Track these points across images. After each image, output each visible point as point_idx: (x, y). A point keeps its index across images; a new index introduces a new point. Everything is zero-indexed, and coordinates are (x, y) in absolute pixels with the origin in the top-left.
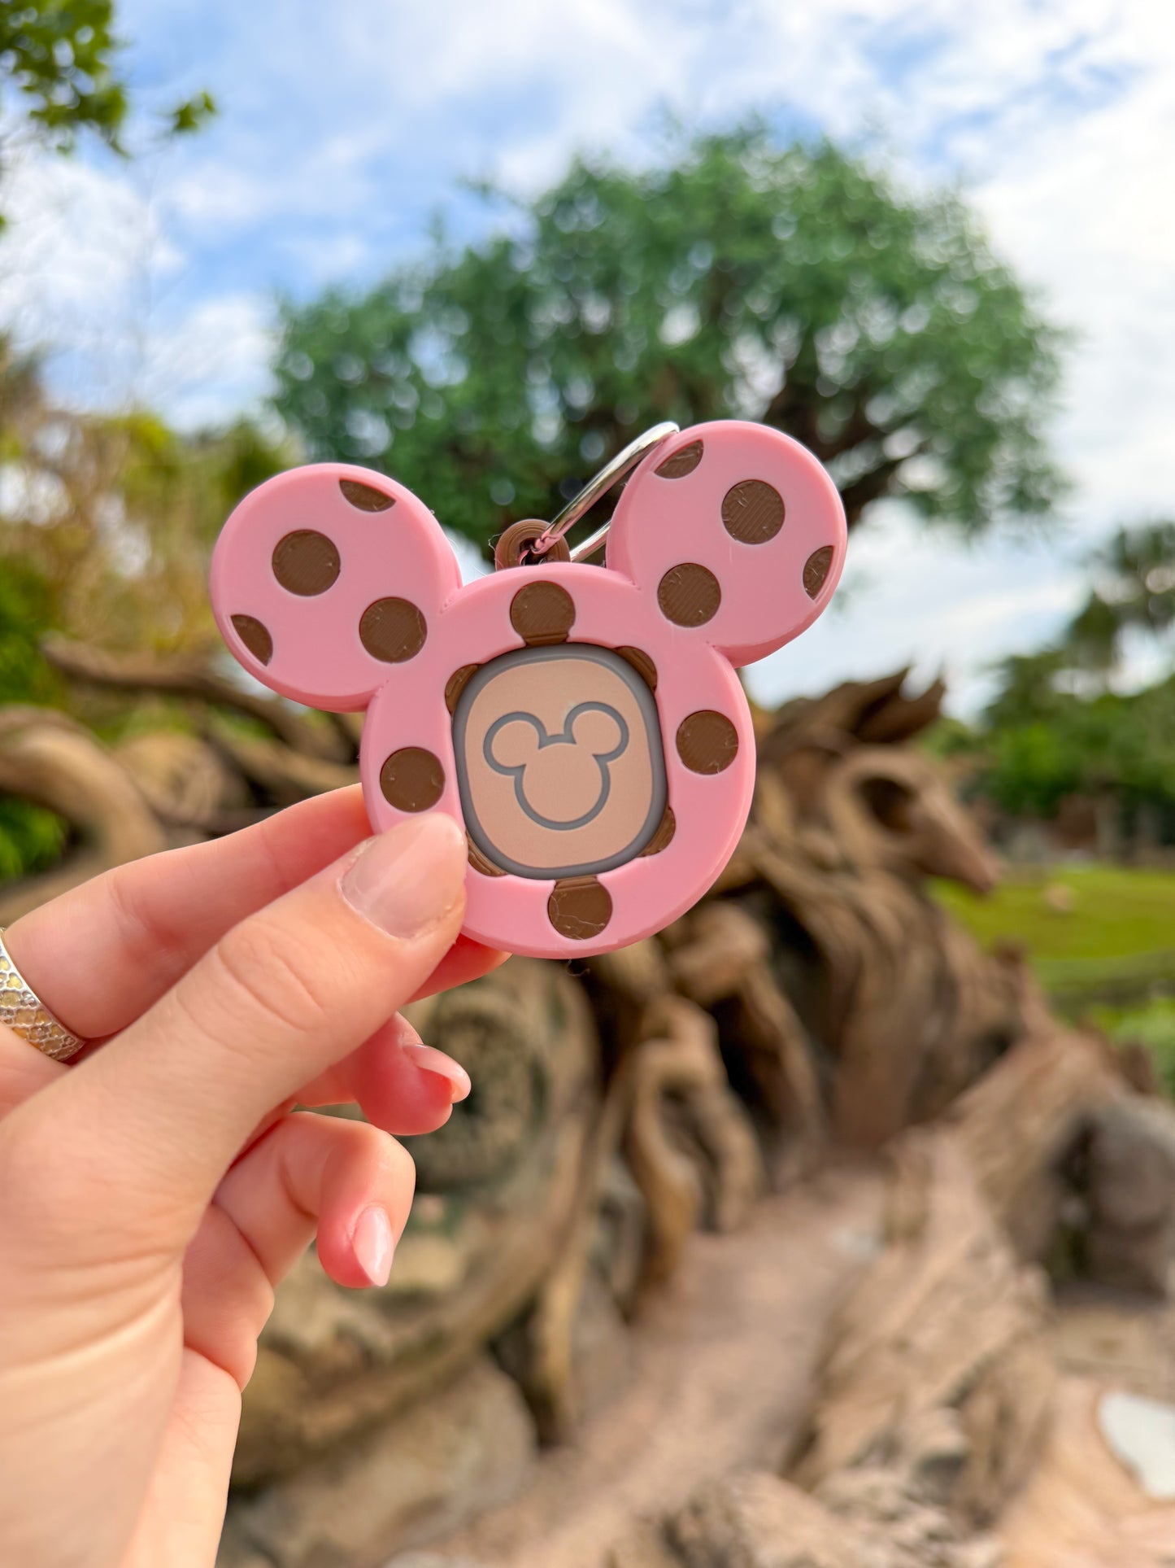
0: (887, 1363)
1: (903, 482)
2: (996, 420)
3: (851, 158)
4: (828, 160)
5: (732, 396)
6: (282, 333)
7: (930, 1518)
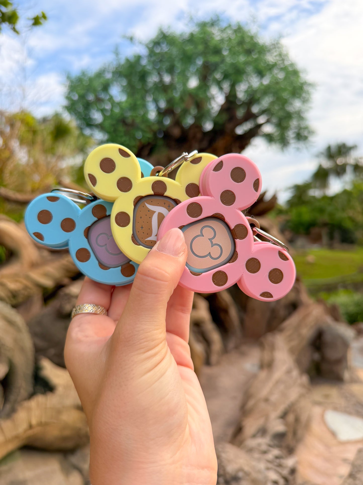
0: (262, 405)
1: (263, 131)
2: (291, 111)
3: (246, 28)
4: (239, 30)
5: (210, 104)
6: (68, 85)
7: (276, 452)
